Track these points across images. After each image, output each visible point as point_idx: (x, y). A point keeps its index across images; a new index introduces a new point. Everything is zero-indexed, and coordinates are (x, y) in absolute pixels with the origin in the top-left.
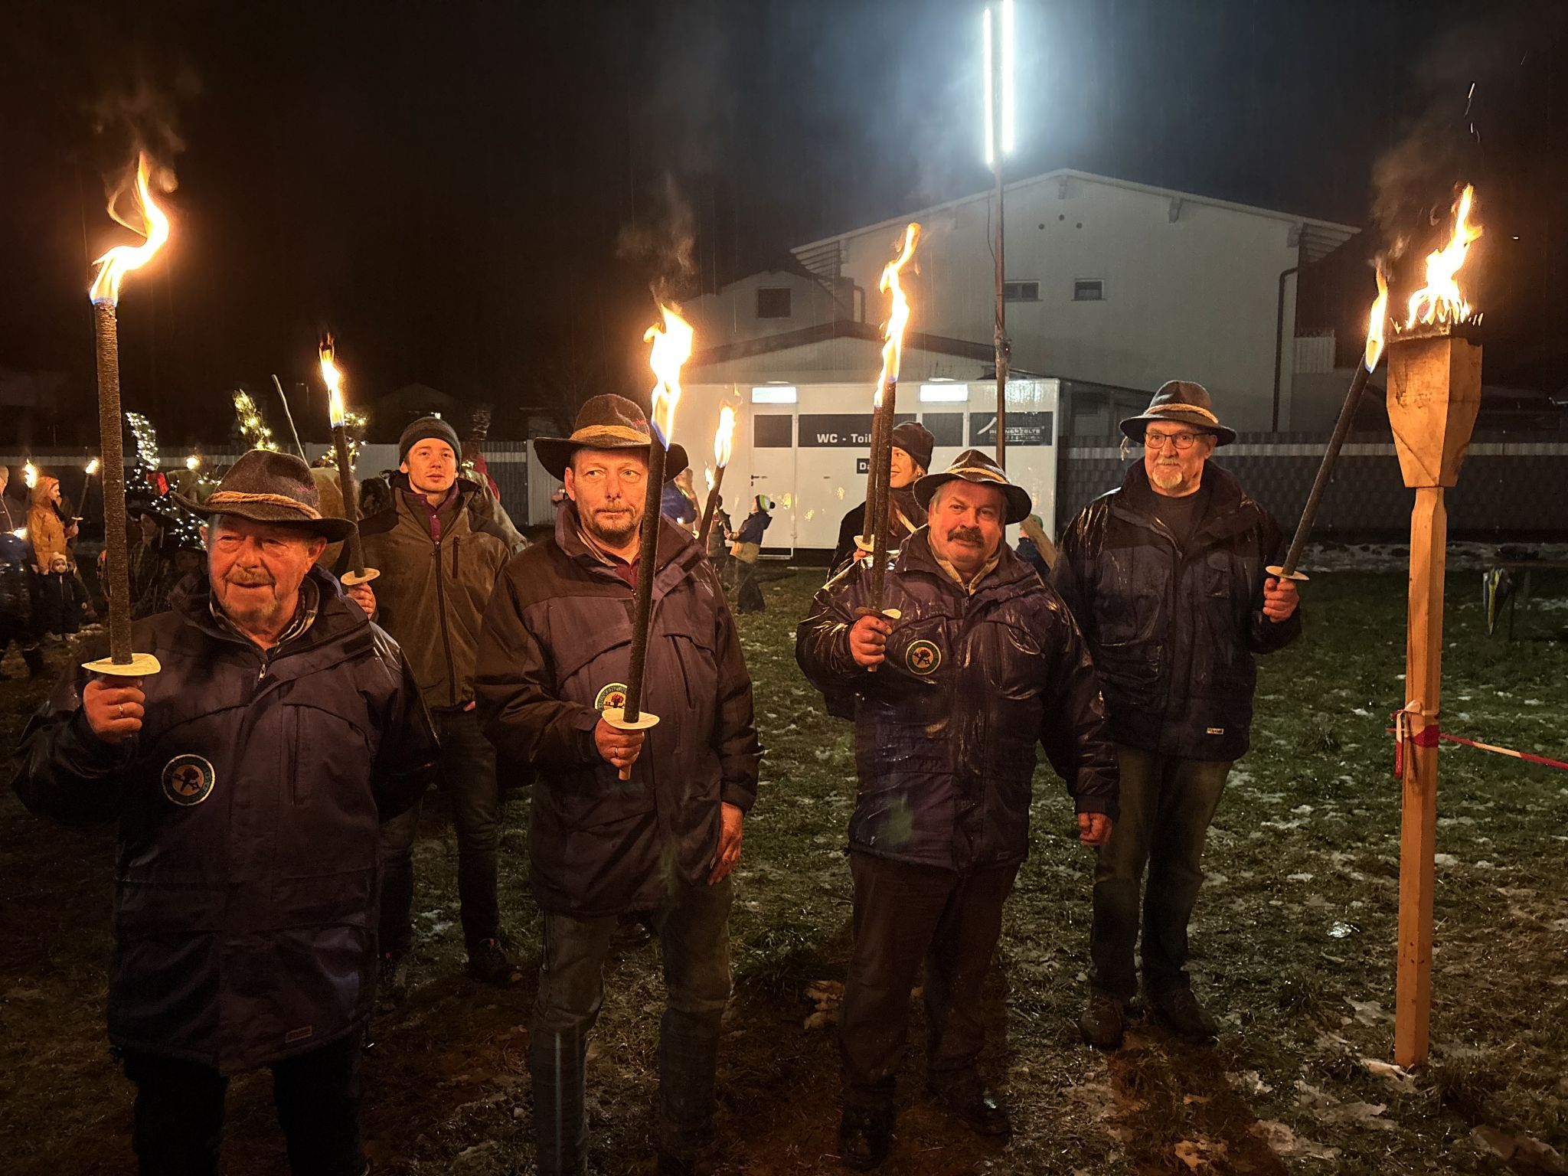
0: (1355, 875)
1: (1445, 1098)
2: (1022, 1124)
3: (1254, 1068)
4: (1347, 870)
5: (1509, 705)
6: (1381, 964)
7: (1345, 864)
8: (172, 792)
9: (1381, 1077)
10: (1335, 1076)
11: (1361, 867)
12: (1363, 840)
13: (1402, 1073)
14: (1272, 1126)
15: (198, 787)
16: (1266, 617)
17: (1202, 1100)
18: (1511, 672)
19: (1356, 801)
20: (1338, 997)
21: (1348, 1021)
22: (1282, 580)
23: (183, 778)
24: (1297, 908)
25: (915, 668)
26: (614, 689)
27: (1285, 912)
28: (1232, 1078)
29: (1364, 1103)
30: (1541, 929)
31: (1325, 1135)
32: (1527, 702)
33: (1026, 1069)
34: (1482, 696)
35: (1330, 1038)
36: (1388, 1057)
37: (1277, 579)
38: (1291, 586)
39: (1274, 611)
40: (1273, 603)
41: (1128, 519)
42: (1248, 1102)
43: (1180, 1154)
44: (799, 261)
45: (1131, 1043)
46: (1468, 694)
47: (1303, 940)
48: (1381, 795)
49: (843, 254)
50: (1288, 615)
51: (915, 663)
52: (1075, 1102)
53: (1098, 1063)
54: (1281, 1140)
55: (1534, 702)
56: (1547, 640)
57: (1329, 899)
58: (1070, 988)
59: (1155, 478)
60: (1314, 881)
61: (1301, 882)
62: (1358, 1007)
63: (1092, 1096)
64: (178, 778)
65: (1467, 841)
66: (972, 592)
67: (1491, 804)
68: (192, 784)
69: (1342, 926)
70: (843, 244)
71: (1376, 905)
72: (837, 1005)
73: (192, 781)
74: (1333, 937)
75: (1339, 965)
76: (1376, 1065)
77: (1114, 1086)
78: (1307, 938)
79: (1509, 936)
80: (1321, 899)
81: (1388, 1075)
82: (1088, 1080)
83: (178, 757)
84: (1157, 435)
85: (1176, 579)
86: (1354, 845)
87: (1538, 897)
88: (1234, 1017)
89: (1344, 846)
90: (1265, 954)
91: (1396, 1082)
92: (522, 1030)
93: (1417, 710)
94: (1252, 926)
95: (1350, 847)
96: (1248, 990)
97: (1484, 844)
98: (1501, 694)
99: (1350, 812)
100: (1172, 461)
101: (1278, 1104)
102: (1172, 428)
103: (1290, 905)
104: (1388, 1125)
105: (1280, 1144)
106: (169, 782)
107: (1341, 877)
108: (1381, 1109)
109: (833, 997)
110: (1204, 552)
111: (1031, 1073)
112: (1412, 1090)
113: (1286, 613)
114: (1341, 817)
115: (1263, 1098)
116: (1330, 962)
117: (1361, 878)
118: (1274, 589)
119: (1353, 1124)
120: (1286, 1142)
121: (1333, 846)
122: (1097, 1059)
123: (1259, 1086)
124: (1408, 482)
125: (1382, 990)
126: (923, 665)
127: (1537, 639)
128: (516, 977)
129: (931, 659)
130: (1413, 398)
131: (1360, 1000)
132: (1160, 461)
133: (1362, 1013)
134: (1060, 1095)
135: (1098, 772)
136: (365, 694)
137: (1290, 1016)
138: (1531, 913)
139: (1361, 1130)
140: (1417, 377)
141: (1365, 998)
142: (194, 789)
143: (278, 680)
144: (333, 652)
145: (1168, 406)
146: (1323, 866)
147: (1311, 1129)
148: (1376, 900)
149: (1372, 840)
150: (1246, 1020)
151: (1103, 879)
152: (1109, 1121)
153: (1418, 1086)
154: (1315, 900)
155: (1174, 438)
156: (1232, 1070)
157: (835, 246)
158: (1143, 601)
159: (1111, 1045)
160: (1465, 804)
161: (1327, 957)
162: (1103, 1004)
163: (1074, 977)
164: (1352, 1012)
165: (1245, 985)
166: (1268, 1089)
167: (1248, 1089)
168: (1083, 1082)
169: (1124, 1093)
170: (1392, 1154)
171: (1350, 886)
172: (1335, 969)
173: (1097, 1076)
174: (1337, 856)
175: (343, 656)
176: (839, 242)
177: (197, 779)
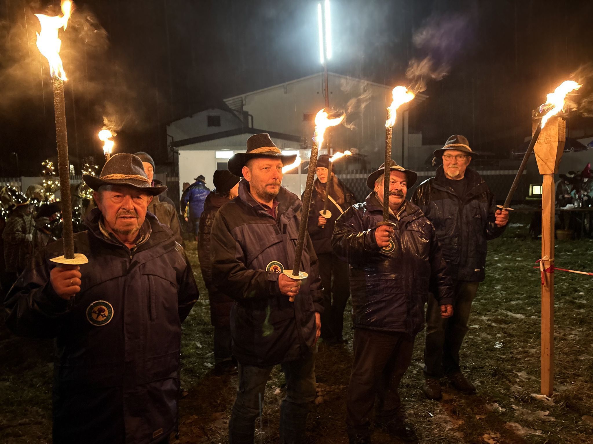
0: (493, 324)
1: (567, 406)
2: (420, 435)
3: (496, 402)
4: (490, 322)
5: (511, 260)
6: (519, 357)
7: (488, 320)
8: (92, 320)
9: (541, 401)
10: (524, 402)
11: (496, 321)
12: (489, 311)
13: (548, 398)
14: (513, 424)
15: (105, 316)
16: (496, 225)
17: (483, 417)
18: (508, 249)
19: (480, 297)
20: (511, 371)
21: (518, 380)
22: (503, 210)
23: (98, 312)
24: (479, 339)
25: (384, 250)
26: (274, 264)
27: (475, 340)
28: (488, 407)
29: (540, 411)
30: (566, 340)
31: (533, 425)
32: (517, 259)
33: (412, 412)
34: (501, 257)
35: (515, 387)
36: (539, 392)
37: (501, 209)
38: (507, 212)
39: (500, 222)
40: (500, 219)
41: (439, 189)
42: (499, 416)
43: (486, 440)
44: (226, 104)
45: (446, 396)
46: (496, 257)
47: (487, 350)
48: (487, 294)
49: (244, 102)
50: (505, 224)
52: (436, 423)
53: (438, 407)
54: (519, 430)
55: (519, 259)
57: (488, 334)
58: (413, 377)
59: (448, 173)
60: (480, 329)
61: (476, 328)
62: (519, 374)
63: (441, 420)
64: (95, 312)
65: (524, 309)
66: (399, 219)
67: (525, 295)
68: (102, 315)
69: (499, 344)
70: (243, 98)
71: (506, 335)
72: (326, 393)
73: (102, 314)
74: (497, 348)
75: (504, 359)
76: (539, 396)
77: (448, 415)
78: (488, 349)
79: (556, 343)
80: (486, 334)
81: (543, 399)
82: (437, 414)
83: (94, 302)
84: (449, 156)
85: (460, 211)
86: (488, 313)
87: (559, 327)
88: (477, 383)
89: (484, 314)
90: (477, 357)
91: (547, 402)
92: (196, 417)
93: (547, 259)
94: (466, 347)
95: (486, 314)
96: (477, 371)
97: (530, 310)
98: (507, 256)
99: (479, 301)
100: (456, 166)
101: (510, 414)
102: (456, 153)
103: (476, 337)
104: (553, 419)
105: (518, 431)
106: (90, 315)
107: (489, 325)
108: (547, 413)
109: (323, 389)
110: (469, 201)
111: (414, 413)
112: (553, 404)
113: (504, 223)
114: (477, 303)
115: (503, 413)
116: (501, 358)
117: (496, 325)
118: (500, 214)
119: (541, 420)
120: (522, 431)
121: (480, 314)
122: (437, 404)
123: (500, 409)
124: (541, 172)
125: (523, 367)
126: (388, 249)
127: (511, 237)
128: (186, 394)
130: (544, 140)
131: (518, 372)
132: (451, 166)
133: (521, 376)
134: (429, 421)
135: (447, 288)
136: (175, 269)
137: (497, 380)
138: (560, 333)
139: (544, 422)
140: (544, 132)
141: (520, 370)
142: (103, 317)
143: (139, 263)
145: (454, 145)
146: (481, 322)
147: (527, 424)
148: (505, 333)
149: (493, 311)
150: (482, 383)
152: (452, 430)
153: (555, 402)
154: (484, 335)
155: (456, 156)
156: (488, 404)
157: (240, 99)
158: (448, 220)
159: (438, 398)
160: (516, 296)
161: (499, 356)
162: (432, 382)
163: (412, 372)
164: (518, 377)
165: (476, 370)
166: (504, 410)
167: (496, 411)
168: (435, 415)
169: (453, 417)
170: (560, 430)
171: (493, 328)
172: (503, 360)
173: (440, 411)
174: (484, 318)
176: (242, 97)
177: (104, 313)
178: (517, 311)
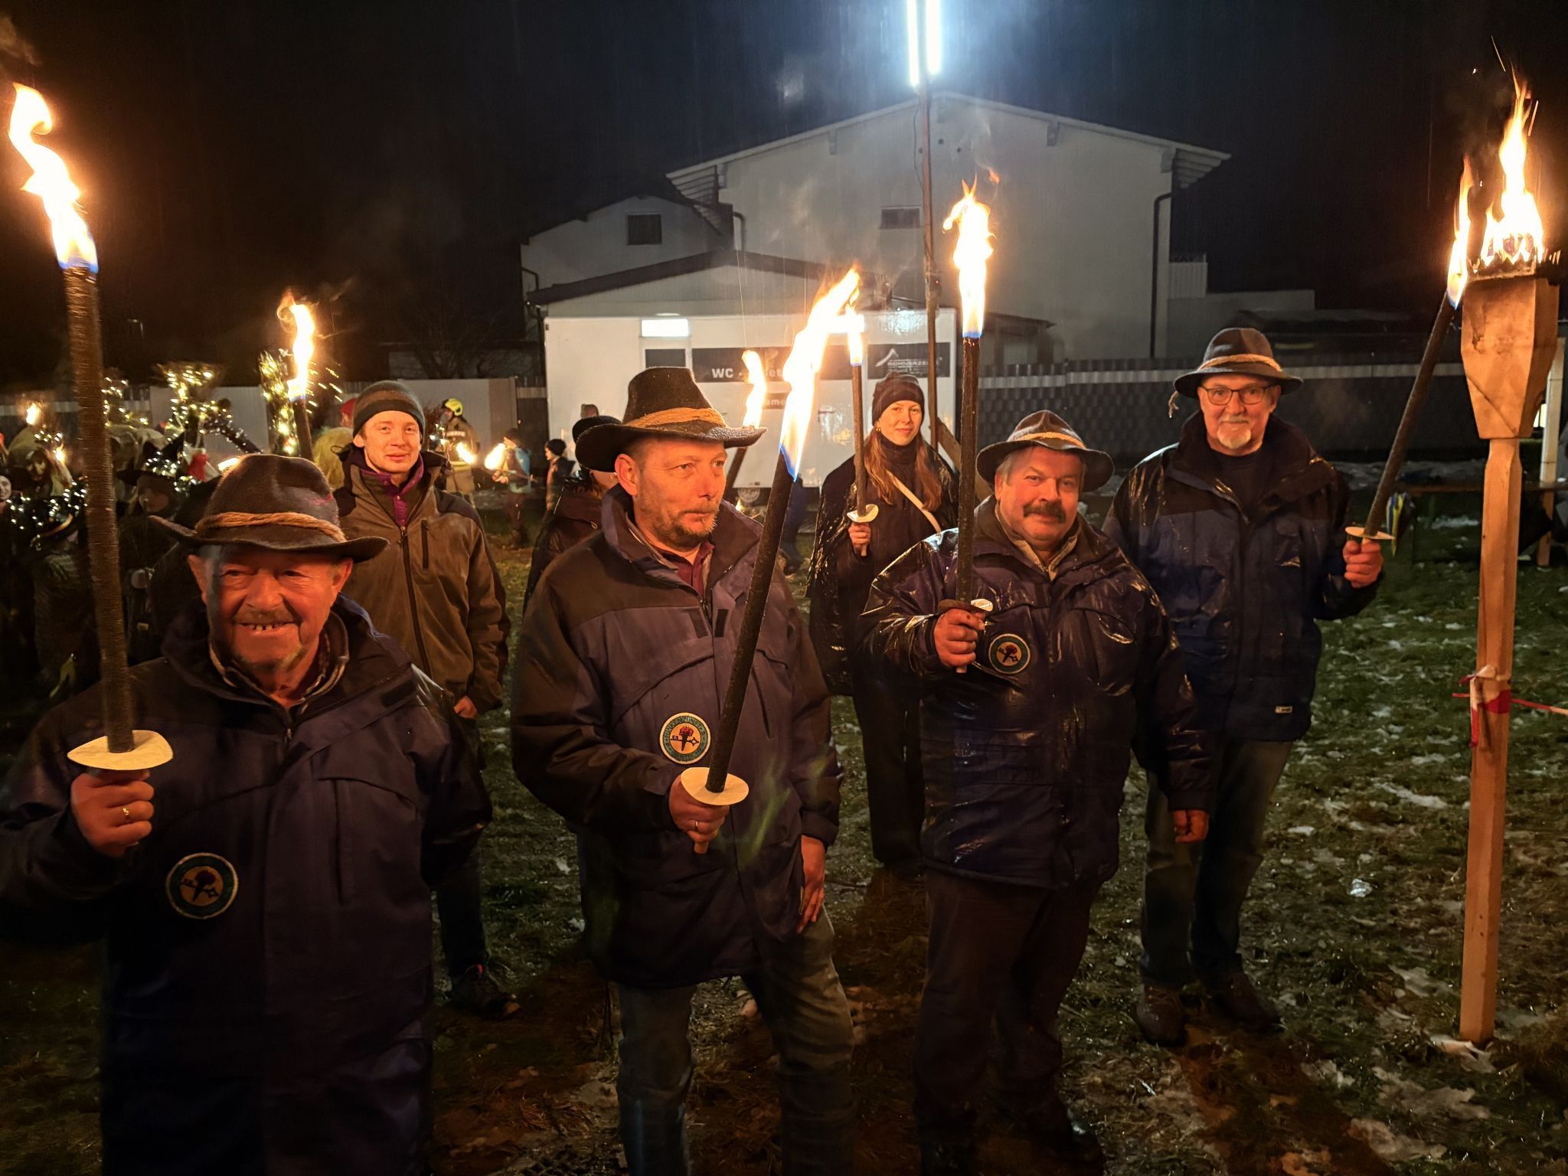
0: (1355, 825)
1: (1527, 1076)
2: (1113, 1147)
3: (1330, 1057)
4: (1344, 819)
5: (1429, 630)
6: (1412, 925)
7: (1341, 813)
8: (182, 903)
9: (1456, 1058)
10: (1410, 1059)
11: (1363, 815)
12: (1348, 785)
13: (1475, 1050)
14: (1369, 1125)
15: (216, 895)
16: (1348, 582)
17: (1290, 1101)
18: (1425, 596)
19: (1327, 742)
20: (1383, 967)
21: (1400, 993)
22: (1365, 542)
23: (196, 884)
24: (1310, 866)
25: (1000, 666)
26: (681, 720)
27: (1298, 871)
28: (1307, 1070)
29: (1449, 1088)
30: (1550, 875)
31: (1424, 1130)
32: (1448, 626)
33: (1098, 1080)
34: (1405, 622)
35: (1391, 1015)
36: (1453, 1031)
37: (1358, 540)
38: (1374, 547)
39: (1359, 576)
40: (1357, 567)
41: (1186, 482)
42: (1335, 1098)
43: (1289, 1170)
44: (674, 187)
45: (1197, 1038)
46: (1391, 621)
47: (1326, 902)
48: (1347, 734)
49: (721, 179)
50: (1372, 579)
51: (1001, 660)
52: (1159, 1115)
53: (1169, 1065)
54: (1383, 1142)
55: (1454, 626)
56: (1448, 561)
57: (1337, 854)
58: (1114, 976)
59: (1221, 437)
60: (1316, 836)
61: (1303, 836)
62: (1406, 976)
63: (1174, 1105)
64: (189, 884)
65: (1446, 780)
66: (1053, 575)
67: (1454, 738)
68: (207, 891)
69: (1362, 886)
70: (720, 168)
71: (1385, 858)
72: (875, 1015)
73: (207, 887)
74: (1354, 896)
75: (1370, 928)
76: (1448, 1043)
77: (1195, 1092)
78: (1330, 900)
79: (1522, 884)
80: (1330, 854)
81: (1463, 1053)
82: (1165, 1086)
83: (187, 858)
84: (1222, 391)
85: (1243, 546)
86: (1342, 791)
87: (1538, 839)
88: (1287, 998)
89: (1332, 792)
90: (1297, 922)
91: (1472, 1062)
92: (534, 1073)
93: (1491, 675)
94: (1271, 890)
95: (1337, 793)
96: (1292, 964)
97: (1463, 782)
98: (1421, 619)
99: (1324, 754)
100: (1241, 418)
101: (1364, 1096)
102: (1240, 382)
103: (1301, 863)
104: (1481, 1113)
105: (1381, 1146)
106: (176, 891)
107: (1343, 828)
108: (1468, 1094)
109: (869, 1006)
110: (1272, 517)
111: (1103, 1083)
112: (1490, 1069)
113: (1370, 578)
114: (1318, 760)
115: (1348, 1093)
116: (1362, 926)
117: (1360, 828)
118: (1358, 552)
119: (1447, 1114)
120: (1390, 1146)
121: (1321, 794)
122: (1167, 1060)
123: (1340, 1079)
124: (1483, 434)
125: (1420, 954)
126: (1009, 663)
127: (1437, 561)
128: (512, 1008)
129: (1019, 655)
130: (1492, 344)
131: (1406, 968)
133: (1411, 982)
134: (1141, 1106)
135: (1195, 765)
136: (413, 756)
137: (1345, 991)
138: (1536, 857)
139: (1456, 1121)
140: (1496, 320)
141: (1410, 965)
142: (210, 896)
143: (309, 749)
144: (371, 706)
146: (1320, 818)
147: (1409, 1127)
148: (1383, 851)
149: (1358, 785)
150: (1301, 999)
151: (1160, 866)
152: (1199, 1134)
153: (1495, 1064)
154: (1323, 856)
155: (1241, 392)
156: (1308, 1061)
157: (712, 171)
158: (1207, 572)
159: (1174, 1041)
160: (1430, 739)
161: (1359, 921)
162: (1161, 996)
163: (1113, 961)
164: (1401, 983)
165: (1287, 960)
166: (1350, 1081)
167: (1329, 1083)
168: (1159, 1089)
169: (1206, 1099)
170: (1496, 1147)
171: (1351, 836)
172: (1370, 933)
173: (1174, 1080)
174: (1330, 805)
175: (384, 710)
176: (716, 167)
177: (214, 885)
178: (1424, 789)
